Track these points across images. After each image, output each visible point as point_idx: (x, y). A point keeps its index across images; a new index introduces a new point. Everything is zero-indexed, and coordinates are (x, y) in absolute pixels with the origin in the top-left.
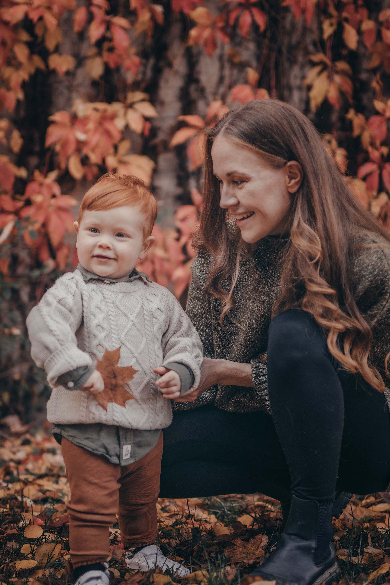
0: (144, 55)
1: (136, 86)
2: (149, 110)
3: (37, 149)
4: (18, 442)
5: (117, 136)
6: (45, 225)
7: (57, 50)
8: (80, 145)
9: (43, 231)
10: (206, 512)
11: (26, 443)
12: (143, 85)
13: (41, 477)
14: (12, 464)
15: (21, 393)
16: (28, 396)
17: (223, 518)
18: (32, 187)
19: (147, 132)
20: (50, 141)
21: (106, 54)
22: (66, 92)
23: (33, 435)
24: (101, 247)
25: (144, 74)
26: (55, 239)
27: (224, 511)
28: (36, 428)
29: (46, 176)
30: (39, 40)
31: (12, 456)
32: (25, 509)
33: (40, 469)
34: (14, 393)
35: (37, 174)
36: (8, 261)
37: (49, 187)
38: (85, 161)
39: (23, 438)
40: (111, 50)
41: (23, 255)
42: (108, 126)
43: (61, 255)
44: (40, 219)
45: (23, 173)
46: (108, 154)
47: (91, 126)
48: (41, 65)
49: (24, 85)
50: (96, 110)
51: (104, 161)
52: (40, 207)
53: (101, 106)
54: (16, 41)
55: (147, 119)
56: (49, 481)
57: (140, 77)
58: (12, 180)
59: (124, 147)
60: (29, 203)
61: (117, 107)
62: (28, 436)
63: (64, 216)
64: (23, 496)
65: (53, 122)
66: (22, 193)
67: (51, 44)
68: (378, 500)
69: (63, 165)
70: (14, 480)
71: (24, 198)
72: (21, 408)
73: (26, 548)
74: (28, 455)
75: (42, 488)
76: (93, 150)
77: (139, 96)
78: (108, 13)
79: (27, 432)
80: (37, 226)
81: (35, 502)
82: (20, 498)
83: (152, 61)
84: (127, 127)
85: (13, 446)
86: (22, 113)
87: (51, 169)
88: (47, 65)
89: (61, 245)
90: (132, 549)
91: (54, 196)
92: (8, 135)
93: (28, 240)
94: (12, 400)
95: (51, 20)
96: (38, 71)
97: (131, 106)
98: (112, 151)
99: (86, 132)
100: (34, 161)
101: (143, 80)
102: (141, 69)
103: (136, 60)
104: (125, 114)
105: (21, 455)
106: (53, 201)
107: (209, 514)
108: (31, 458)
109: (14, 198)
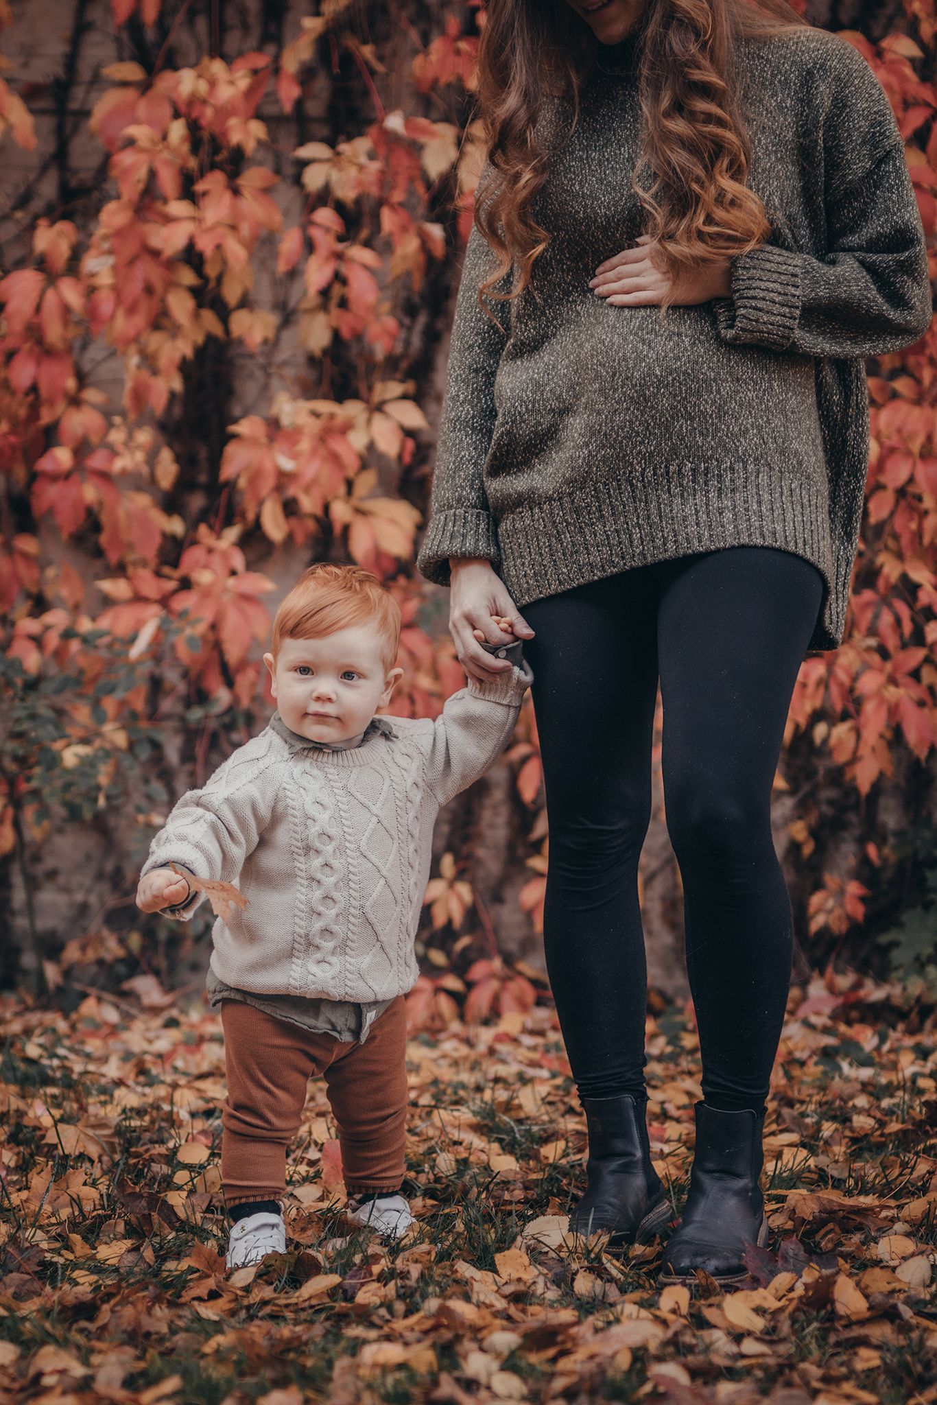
0: (408, 309)
1: (392, 366)
2: (411, 416)
3: (203, 478)
4: (158, 1022)
5: (351, 463)
6: (214, 627)
7: (245, 303)
8: (284, 479)
9: (211, 637)
10: (484, 1138)
11: (172, 1023)
12: (404, 365)
13: (202, 1076)
14: (148, 1058)
15: (163, 935)
16: (175, 940)
17: (513, 1147)
18: (193, 556)
19: (407, 458)
20: (228, 470)
21: (334, 310)
22: (259, 374)
23: (184, 1012)
24: (318, 699)
25: (407, 343)
26: (233, 653)
27: (515, 1138)
28: (188, 997)
29: (219, 536)
30: (212, 284)
31: (146, 1046)
32: (177, 1123)
33: (198, 1066)
34: (149, 934)
35: (203, 530)
36: (143, 687)
37: (225, 556)
38: (290, 508)
39: (166, 1015)
40: (343, 304)
41: (172, 676)
42: (337, 445)
43: (244, 681)
44: (208, 616)
45: (176, 526)
46: (336, 498)
47: (305, 445)
48: (218, 330)
49: (184, 367)
50: (316, 415)
51: (326, 508)
52: (207, 593)
53: (325, 407)
54: (170, 284)
55: (409, 433)
56: (215, 1083)
57: (399, 349)
58: (157, 540)
59: (365, 483)
60: (186, 584)
61: (353, 409)
62: (174, 1013)
63: (251, 610)
64: (172, 1103)
65: (235, 436)
66: (175, 564)
67: (232, 294)
68: (781, 1128)
69: (251, 516)
70: (151, 1082)
71: (177, 574)
72: (162, 963)
73: (181, 1177)
74: (175, 1045)
75: (204, 1095)
76: (307, 490)
77: (395, 388)
78: (341, 239)
79: (172, 1005)
80: (202, 628)
81: (193, 1115)
82: (166, 1107)
83: (422, 319)
84: (371, 447)
85: (148, 1030)
86: (177, 411)
87: (228, 522)
88: (227, 331)
89: (244, 664)
90: (358, 1196)
91: (233, 573)
92: (152, 458)
93: (183, 652)
94: (144, 948)
95: (236, 251)
96: (210, 338)
97: (379, 408)
98: (342, 490)
99: (294, 456)
100: (197, 502)
101: (404, 355)
102: (403, 335)
103: (390, 323)
104: (369, 421)
105: (162, 1045)
106: (231, 582)
107: (489, 1142)
108: (181, 1050)
109: (158, 574)
